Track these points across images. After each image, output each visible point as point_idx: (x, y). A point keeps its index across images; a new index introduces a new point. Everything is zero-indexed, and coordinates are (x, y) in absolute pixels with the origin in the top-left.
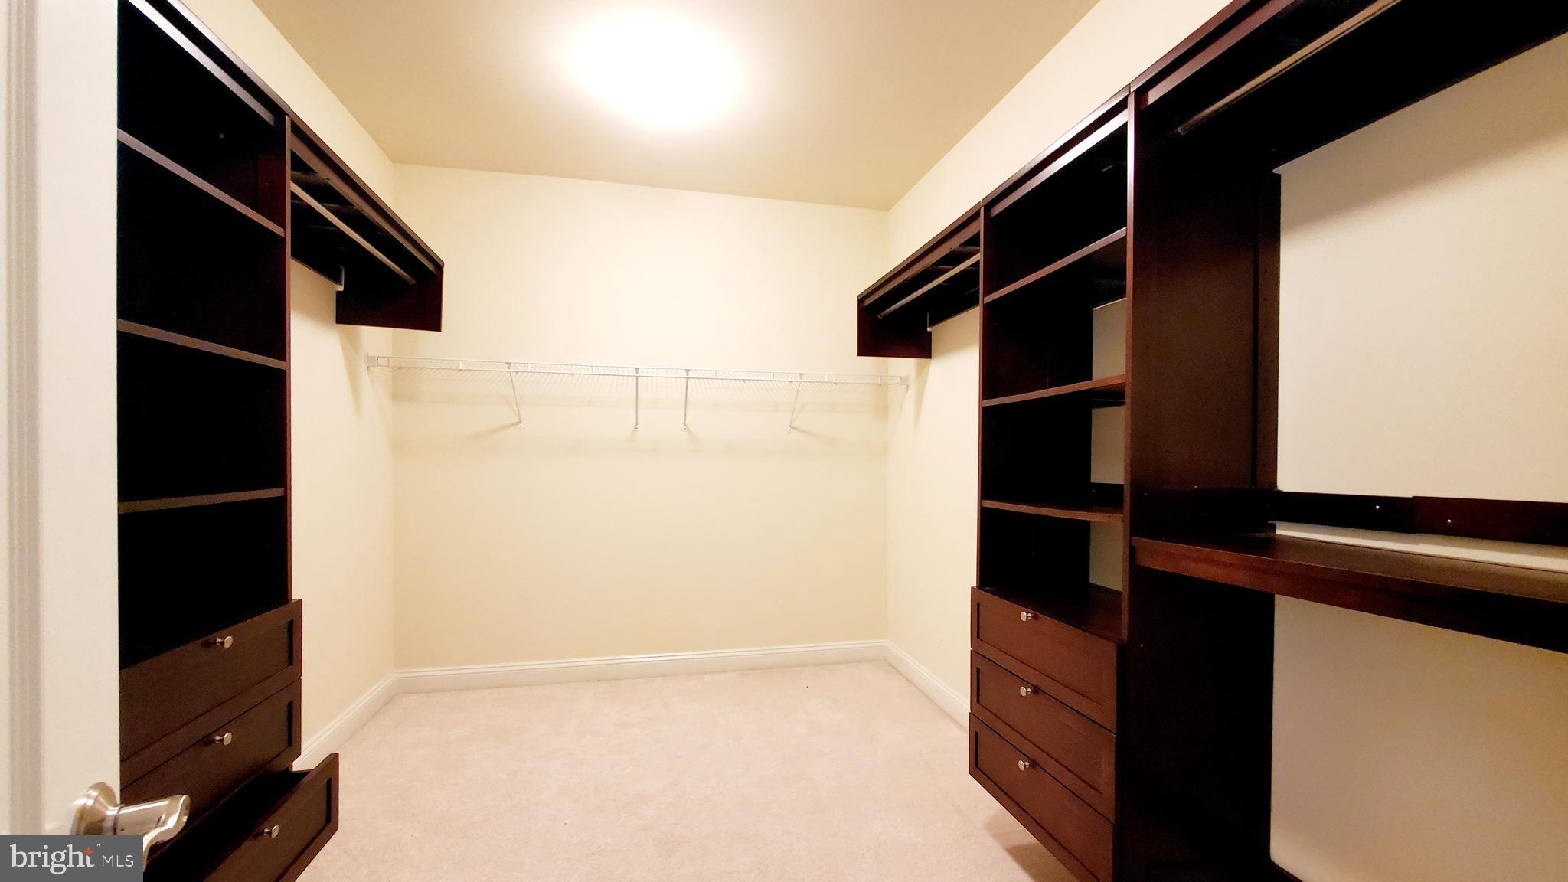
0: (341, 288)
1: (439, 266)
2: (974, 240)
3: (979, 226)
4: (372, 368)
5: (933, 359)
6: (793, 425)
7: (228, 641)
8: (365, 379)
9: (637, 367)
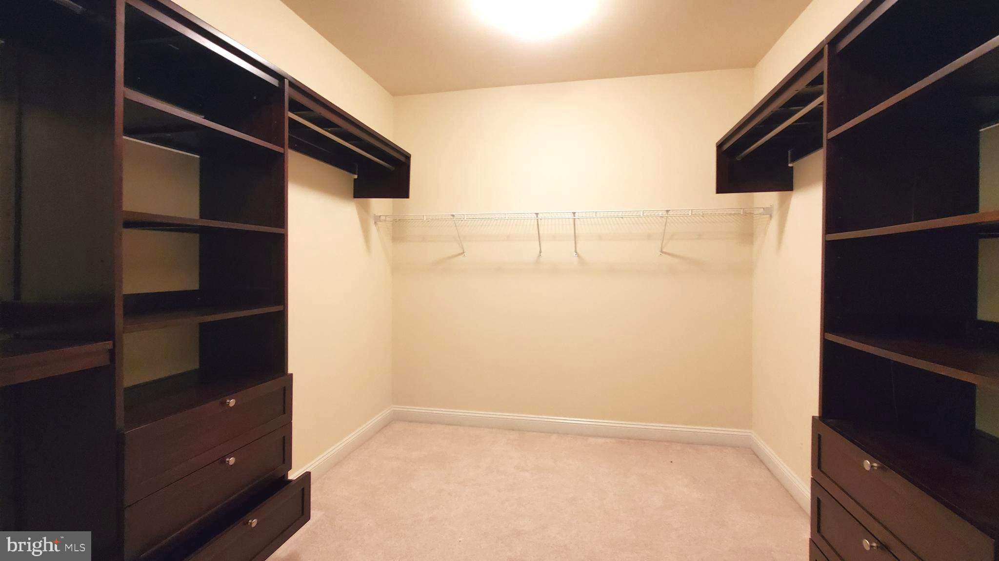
0: (356, 177)
1: (408, 157)
2: (818, 80)
3: (823, 66)
4: (378, 223)
5: (794, 191)
6: (664, 250)
7: (232, 402)
8: (373, 229)
9: (537, 212)
